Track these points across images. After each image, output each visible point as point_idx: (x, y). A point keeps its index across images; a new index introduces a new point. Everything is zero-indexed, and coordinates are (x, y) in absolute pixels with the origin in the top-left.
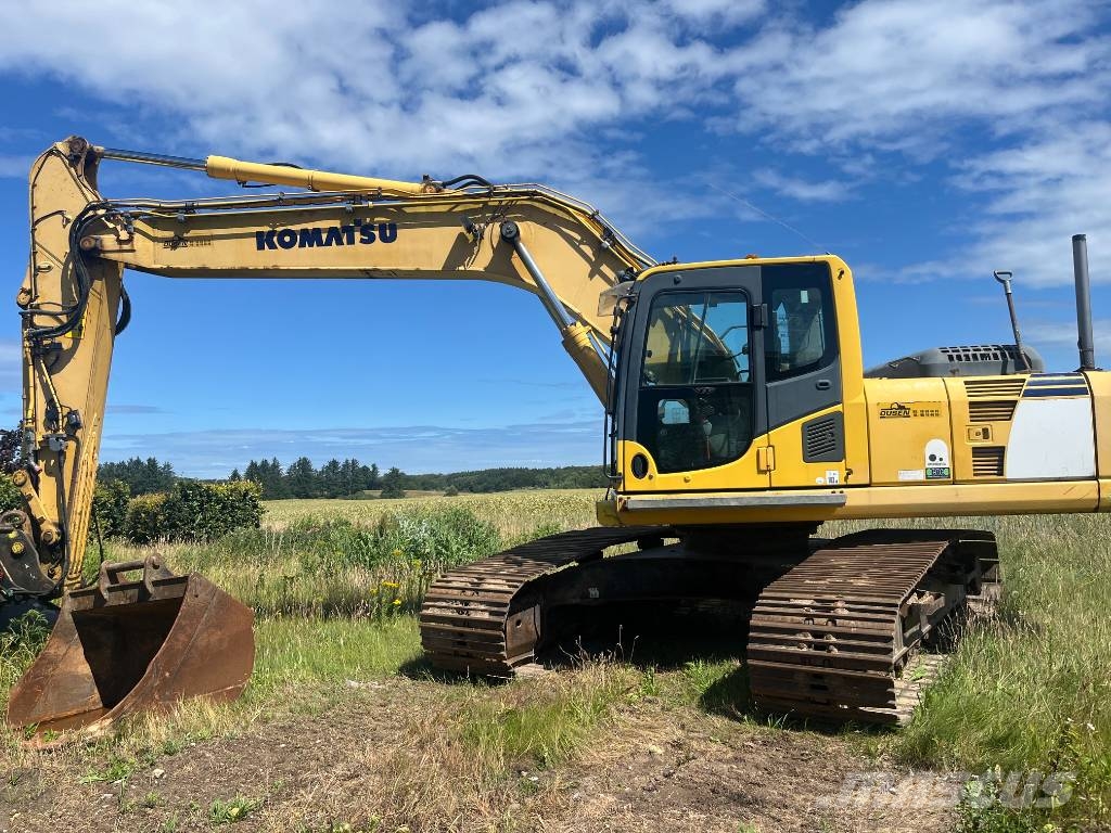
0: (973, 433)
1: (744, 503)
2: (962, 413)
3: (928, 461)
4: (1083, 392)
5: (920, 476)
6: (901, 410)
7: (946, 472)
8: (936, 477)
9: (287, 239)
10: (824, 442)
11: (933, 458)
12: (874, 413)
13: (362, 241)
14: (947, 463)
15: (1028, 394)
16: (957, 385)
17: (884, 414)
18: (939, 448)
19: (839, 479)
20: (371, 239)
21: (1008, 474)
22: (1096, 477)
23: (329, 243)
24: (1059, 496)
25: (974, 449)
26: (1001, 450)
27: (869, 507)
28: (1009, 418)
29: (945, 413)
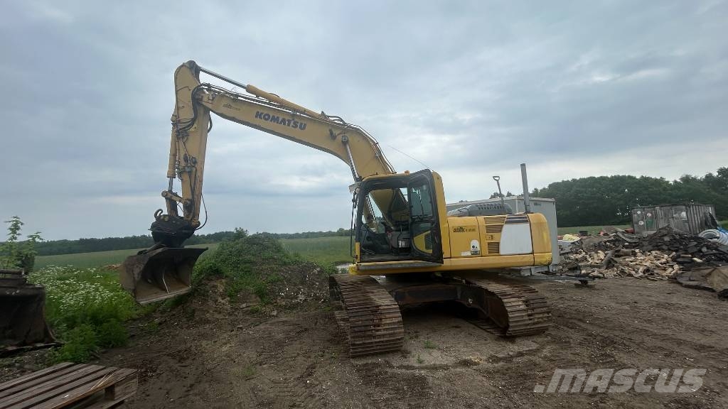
0: (488, 237)
1: (404, 266)
2: (484, 230)
4: (526, 221)
5: (469, 254)
6: (461, 229)
7: (478, 252)
8: (475, 254)
9: (267, 117)
11: (473, 247)
12: (452, 231)
13: (293, 126)
14: (479, 249)
15: (507, 223)
16: (481, 218)
17: (455, 230)
18: (475, 243)
20: (296, 126)
21: (501, 253)
22: (533, 253)
23: (280, 123)
24: (519, 261)
25: (489, 244)
26: (498, 243)
27: (451, 266)
28: (500, 231)
29: (477, 230)
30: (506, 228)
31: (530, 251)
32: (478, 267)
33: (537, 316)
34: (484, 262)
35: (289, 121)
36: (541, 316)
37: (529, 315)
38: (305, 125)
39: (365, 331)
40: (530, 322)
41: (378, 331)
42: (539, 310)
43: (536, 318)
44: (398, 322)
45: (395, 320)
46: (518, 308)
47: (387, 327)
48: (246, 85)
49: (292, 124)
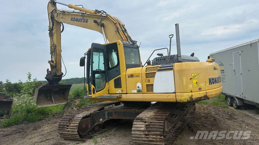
0: (146, 81)
2: (144, 76)
3: (137, 88)
4: (172, 69)
5: (136, 91)
6: (132, 76)
7: (141, 91)
8: (139, 91)
9: (74, 20)
10: (118, 84)
11: (138, 87)
12: (127, 77)
14: (141, 88)
17: (129, 77)
18: (139, 85)
19: (121, 92)
21: (154, 91)
22: (175, 93)
24: (166, 98)
25: (147, 85)
26: (152, 85)
27: (127, 99)
28: (154, 77)
29: (140, 76)
30: (158, 74)
31: (173, 91)
32: (142, 100)
33: (152, 136)
34: (144, 98)
35: (82, 19)
36: (154, 137)
37: (146, 135)
38: (88, 19)
39: (63, 128)
40: (147, 139)
41: (68, 128)
42: (153, 133)
43: (151, 137)
44: (76, 126)
45: (75, 125)
46: (140, 129)
47: (72, 127)
48: (68, 4)
49: (83, 21)
